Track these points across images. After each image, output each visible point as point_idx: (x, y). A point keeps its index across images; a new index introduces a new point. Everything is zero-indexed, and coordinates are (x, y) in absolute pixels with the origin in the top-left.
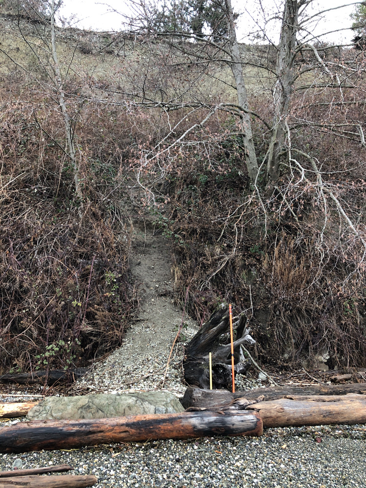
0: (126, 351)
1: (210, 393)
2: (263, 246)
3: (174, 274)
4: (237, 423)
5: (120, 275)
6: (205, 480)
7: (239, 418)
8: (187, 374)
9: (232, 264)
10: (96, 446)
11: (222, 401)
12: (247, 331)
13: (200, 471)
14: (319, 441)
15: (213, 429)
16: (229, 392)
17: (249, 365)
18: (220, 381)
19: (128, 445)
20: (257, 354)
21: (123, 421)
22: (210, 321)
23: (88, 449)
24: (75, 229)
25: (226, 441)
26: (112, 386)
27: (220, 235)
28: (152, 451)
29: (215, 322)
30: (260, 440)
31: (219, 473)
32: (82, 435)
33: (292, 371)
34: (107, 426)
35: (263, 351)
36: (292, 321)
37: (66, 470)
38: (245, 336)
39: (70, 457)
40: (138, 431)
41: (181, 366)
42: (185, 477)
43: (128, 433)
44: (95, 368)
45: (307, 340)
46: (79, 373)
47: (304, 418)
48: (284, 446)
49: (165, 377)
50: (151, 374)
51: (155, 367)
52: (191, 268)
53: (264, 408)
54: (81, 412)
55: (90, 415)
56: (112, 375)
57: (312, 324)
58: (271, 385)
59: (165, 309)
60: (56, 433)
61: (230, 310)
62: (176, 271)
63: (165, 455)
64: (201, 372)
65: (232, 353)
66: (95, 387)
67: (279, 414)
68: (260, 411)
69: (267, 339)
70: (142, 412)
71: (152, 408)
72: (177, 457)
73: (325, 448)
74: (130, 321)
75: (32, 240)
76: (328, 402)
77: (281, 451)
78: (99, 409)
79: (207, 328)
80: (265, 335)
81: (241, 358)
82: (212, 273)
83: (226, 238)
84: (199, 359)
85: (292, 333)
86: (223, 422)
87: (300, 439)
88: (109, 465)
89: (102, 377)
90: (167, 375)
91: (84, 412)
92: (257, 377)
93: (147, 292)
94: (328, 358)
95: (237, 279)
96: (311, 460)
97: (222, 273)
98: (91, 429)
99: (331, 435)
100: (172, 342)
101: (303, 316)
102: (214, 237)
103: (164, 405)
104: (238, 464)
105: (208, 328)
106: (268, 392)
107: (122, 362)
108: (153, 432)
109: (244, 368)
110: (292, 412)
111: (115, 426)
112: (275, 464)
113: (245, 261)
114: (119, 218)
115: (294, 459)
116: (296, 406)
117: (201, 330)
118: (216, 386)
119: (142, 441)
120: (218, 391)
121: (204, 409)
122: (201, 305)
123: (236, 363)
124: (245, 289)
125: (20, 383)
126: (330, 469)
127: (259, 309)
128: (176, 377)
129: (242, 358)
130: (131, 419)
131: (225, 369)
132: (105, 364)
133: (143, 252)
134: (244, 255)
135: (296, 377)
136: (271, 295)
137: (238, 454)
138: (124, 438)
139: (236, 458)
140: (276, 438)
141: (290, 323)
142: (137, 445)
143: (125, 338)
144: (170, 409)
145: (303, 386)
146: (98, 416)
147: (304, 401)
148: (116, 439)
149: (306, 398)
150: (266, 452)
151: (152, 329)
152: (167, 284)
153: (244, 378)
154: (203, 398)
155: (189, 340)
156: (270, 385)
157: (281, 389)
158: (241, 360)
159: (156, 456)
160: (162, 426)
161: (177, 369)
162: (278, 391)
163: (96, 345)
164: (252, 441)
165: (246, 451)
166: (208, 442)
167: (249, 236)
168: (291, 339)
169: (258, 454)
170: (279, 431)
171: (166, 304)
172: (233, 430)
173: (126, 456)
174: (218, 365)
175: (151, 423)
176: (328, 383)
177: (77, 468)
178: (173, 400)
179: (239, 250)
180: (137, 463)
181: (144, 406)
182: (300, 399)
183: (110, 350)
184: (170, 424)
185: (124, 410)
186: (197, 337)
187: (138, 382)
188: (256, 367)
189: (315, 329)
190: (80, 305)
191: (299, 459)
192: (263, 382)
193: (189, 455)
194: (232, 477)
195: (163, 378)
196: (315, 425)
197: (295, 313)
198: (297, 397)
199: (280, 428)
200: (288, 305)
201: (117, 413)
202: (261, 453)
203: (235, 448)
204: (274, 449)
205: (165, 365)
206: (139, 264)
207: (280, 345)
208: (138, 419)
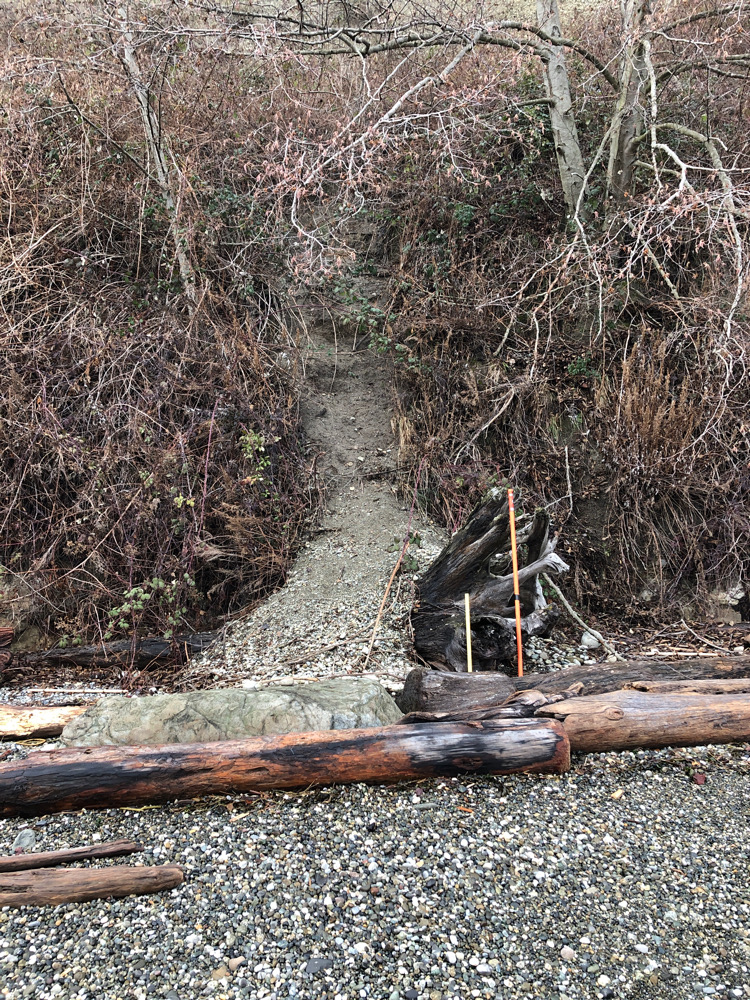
0: (292, 595)
1: (463, 680)
2: (598, 358)
3: (397, 432)
4: (512, 747)
5: (277, 439)
6: (425, 873)
7: (515, 736)
8: (420, 640)
9: (526, 404)
10: (198, 800)
11: (489, 696)
12: (551, 545)
13: (418, 853)
14: (699, 781)
15: (455, 761)
16: (505, 676)
17: (554, 617)
18: (489, 653)
19: (266, 796)
20: (580, 593)
21: (255, 746)
22: (467, 528)
23: (181, 805)
24: (179, 343)
25: (485, 785)
26: (261, 668)
27: (501, 339)
28: (318, 809)
29: (478, 530)
30: (564, 782)
31: (461, 856)
32: (164, 778)
33: (657, 627)
34: (219, 758)
35: (593, 585)
36: (660, 521)
37: (126, 853)
38: (546, 556)
39: (140, 823)
40: (288, 768)
41: (407, 623)
42: (381, 867)
43: (266, 772)
44: (230, 632)
45: (692, 559)
46: (199, 642)
47: (670, 731)
48: (617, 794)
49: (370, 646)
50: (342, 642)
51: (351, 627)
52: (434, 417)
53: (576, 711)
54: (171, 728)
55: (190, 734)
56: (261, 645)
57: (704, 524)
58: (609, 657)
59: (378, 505)
60: (109, 775)
61: (511, 502)
62: (401, 425)
63: (345, 818)
64: (449, 634)
65: (517, 592)
66: (225, 672)
67: (612, 724)
68: (568, 718)
69: (603, 561)
70: (303, 725)
71: (326, 716)
72: (372, 821)
73: (713, 798)
74: (304, 533)
75: (87, 371)
76: (729, 692)
77: (608, 804)
78: (209, 721)
79: (461, 542)
80: (598, 552)
81: (537, 603)
82: (480, 425)
83: (515, 347)
84: (446, 607)
85: (660, 546)
86: (479, 746)
87: (656, 777)
88: (220, 840)
89: (241, 652)
90: (377, 644)
91: (177, 728)
92: (579, 641)
93: (340, 472)
94: (741, 595)
95: (537, 435)
96: (676, 824)
97: (504, 425)
98: (184, 765)
99: (730, 767)
100: (389, 574)
101: (686, 509)
102: (487, 346)
103: (353, 710)
104: (506, 836)
105: (463, 541)
106: (594, 674)
107: (283, 618)
108: (320, 769)
109: (542, 624)
110: (641, 718)
111: (236, 758)
112: (592, 836)
113: (556, 394)
114: (279, 318)
115: (637, 823)
116: (651, 706)
117: (449, 547)
118: (482, 664)
119: (297, 789)
120: (480, 676)
121: (444, 715)
122: (455, 494)
123: (525, 613)
124: (554, 457)
125: (85, 666)
126: (721, 846)
127: (587, 499)
128: (396, 646)
129: (541, 603)
130: (273, 743)
131: (499, 628)
132: (249, 624)
133: (333, 389)
134: (553, 382)
135: (666, 638)
136: (614, 465)
137: (509, 814)
138: (258, 782)
139: (503, 823)
140: (601, 776)
141: (656, 525)
142: (286, 797)
143: (292, 568)
144: (368, 717)
145: (679, 658)
146: (207, 737)
147: (673, 694)
148: (239, 785)
149: (679, 687)
150: (574, 808)
151: (349, 549)
152: (382, 455)
153: (550, 644)
154: (445, 691)
155: (424, 569)
156: (605, 658)
157: (625, 667)
158: (537, 607)
159: (327, 820)
160: (341, 757)
161: (399, 629)
162: (618, 672)
163: (233, 585)
164: (545, 785)
165: (528, 805)
166: (443, 788)
167: (568, 339)
168: (657, 558)
169: (556, 813)
170: (610, 760)
171: (381, 495)
172: (501, 761)
173: (261, 820)
174: (484, 621)
175: (317, 750)
176: (736, 649)
177: (150, 847)
178: (376, 697)
179: (542, 371)
180: (283, 835)
181: (308, 712)
182: (663, 690)
183: (262, 595)
184: (358, 752)
185: (263, 722)
186: (440, 562)
187: (314, 660)
188: (575, 620)
189: (711, 535)
190: (192, 504)
191: (650, 823)
192: (591, 652)
193: (399, 816)
194: (488, 865)
195: (367, 650)
196: (694, 745)
197: (667, 502)
198: (657, 684)
199: (613, 753)
200: (651, 485)
201: (247, 728)
202: (561, 810)
203: (503, 800)
204: (592, 800)
205: (372, 622)
206: (323, 414)
207: (631, 572)
208: (288, 742)
